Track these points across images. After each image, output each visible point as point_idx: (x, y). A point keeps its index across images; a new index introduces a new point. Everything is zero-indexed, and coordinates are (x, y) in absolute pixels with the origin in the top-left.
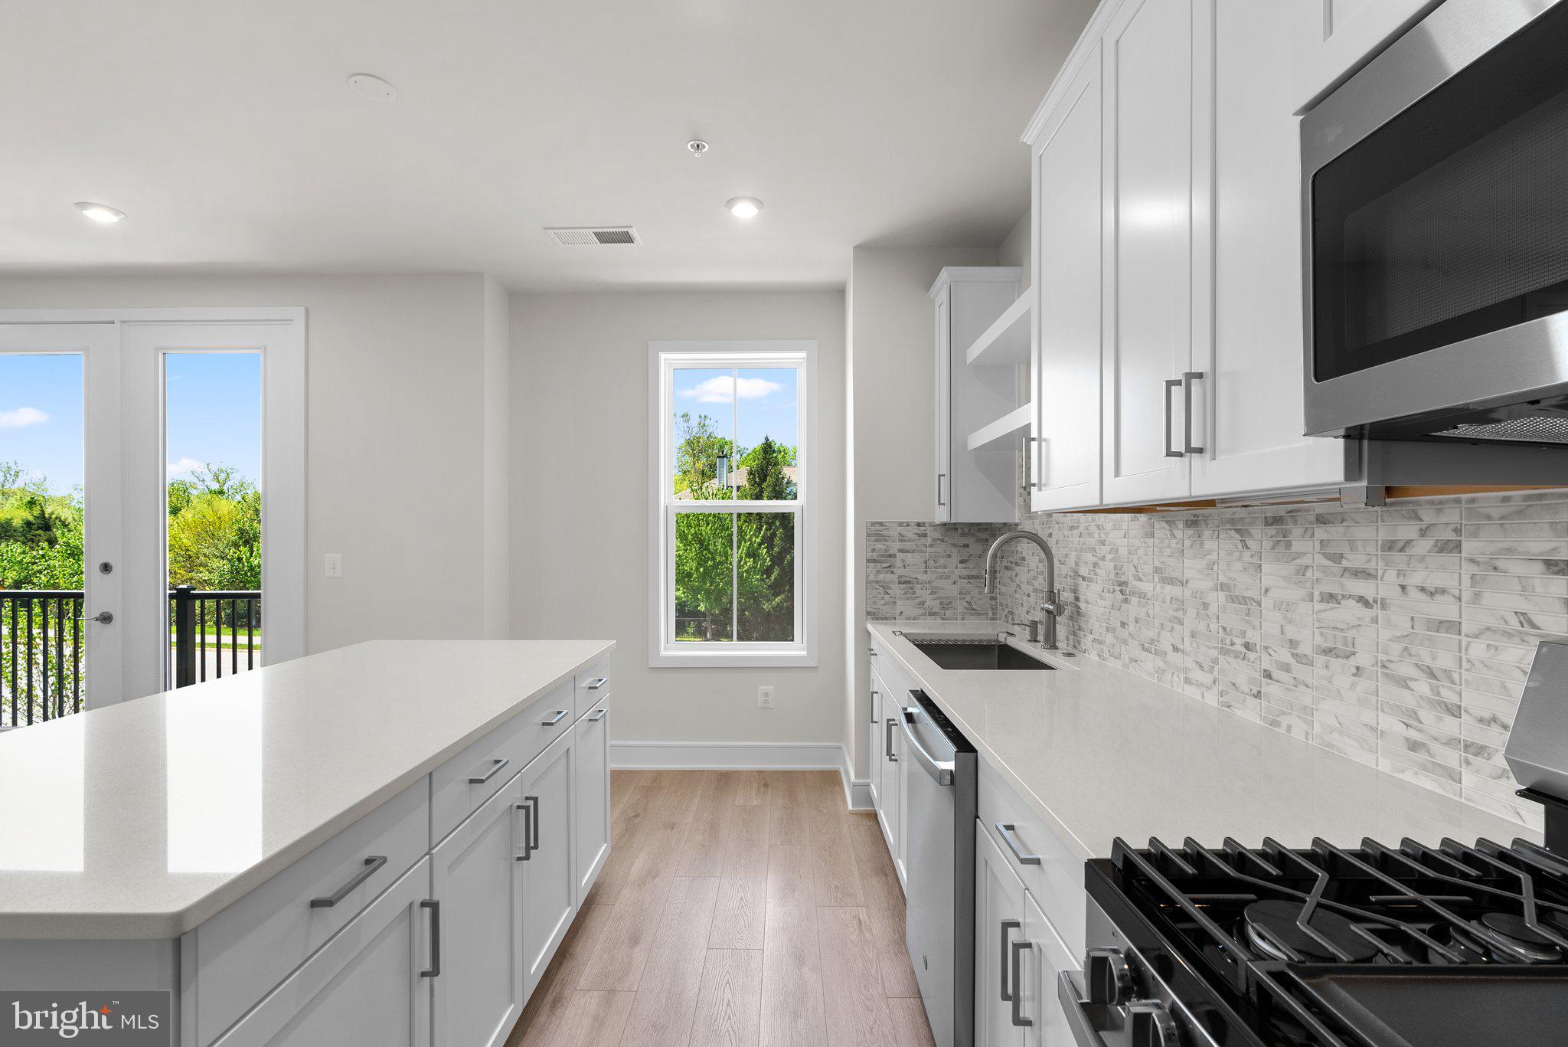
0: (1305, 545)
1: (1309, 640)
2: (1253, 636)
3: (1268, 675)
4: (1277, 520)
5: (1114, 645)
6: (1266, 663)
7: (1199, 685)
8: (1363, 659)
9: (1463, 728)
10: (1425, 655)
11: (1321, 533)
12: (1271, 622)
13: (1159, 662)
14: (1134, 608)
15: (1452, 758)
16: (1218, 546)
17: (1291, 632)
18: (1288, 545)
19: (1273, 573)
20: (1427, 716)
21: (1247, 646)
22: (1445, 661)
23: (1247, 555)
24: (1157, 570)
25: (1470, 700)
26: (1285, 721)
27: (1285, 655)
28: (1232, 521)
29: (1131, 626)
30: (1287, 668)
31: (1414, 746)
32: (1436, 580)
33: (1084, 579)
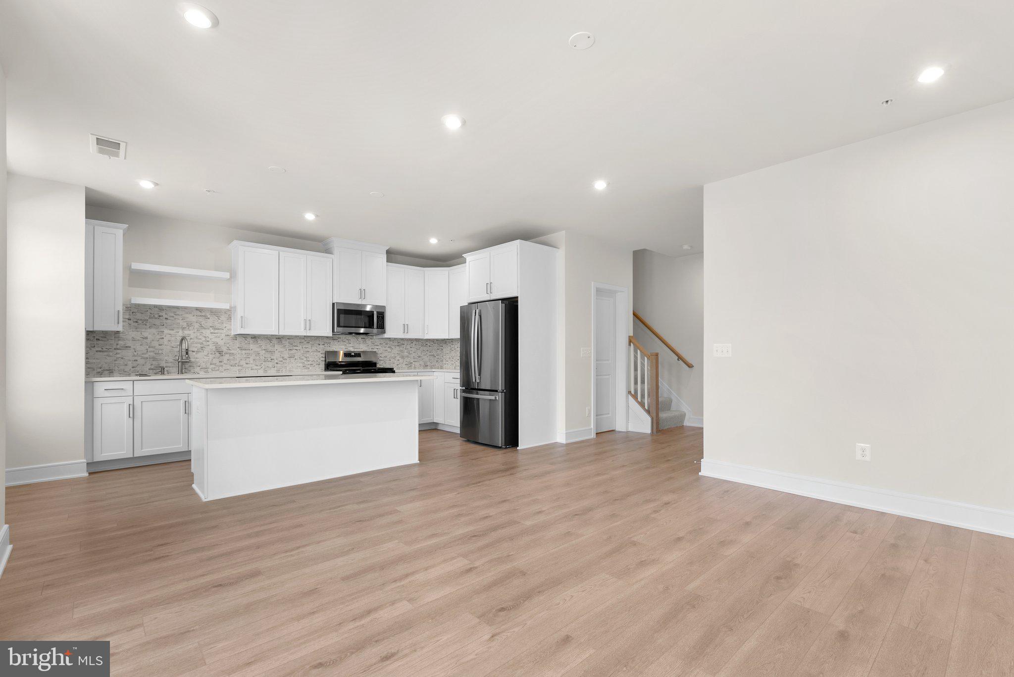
0: (286, 343)
1: (286, 356)
2: (274, 358)
3: (277, 363)
4: (278, 338)
5: (215, 368)
6: (276, 361)
7: (256, 369)
8: (296, 357)
9: (310, 363)
10: (305, 355)
11: (288, 340)
12: (277, 355)
13: (240, 368)
14: (227, 356)
15: (309, 366)
16: (263, 343)
17: (282, 355)
18: (282, 342)
19: (277, 347)
20: (306, 362)
21: (271, 359)
22: (308, 356)
23: (271, 344)
24: (238, 347)
25: (311, 359)
26: (281, 370)
27: (281, 359)
28: (267, 338)
29: (225, 362)
30: (282, 361)
31: (304, 366)
32: (307, 346)
33: (193, 351)
